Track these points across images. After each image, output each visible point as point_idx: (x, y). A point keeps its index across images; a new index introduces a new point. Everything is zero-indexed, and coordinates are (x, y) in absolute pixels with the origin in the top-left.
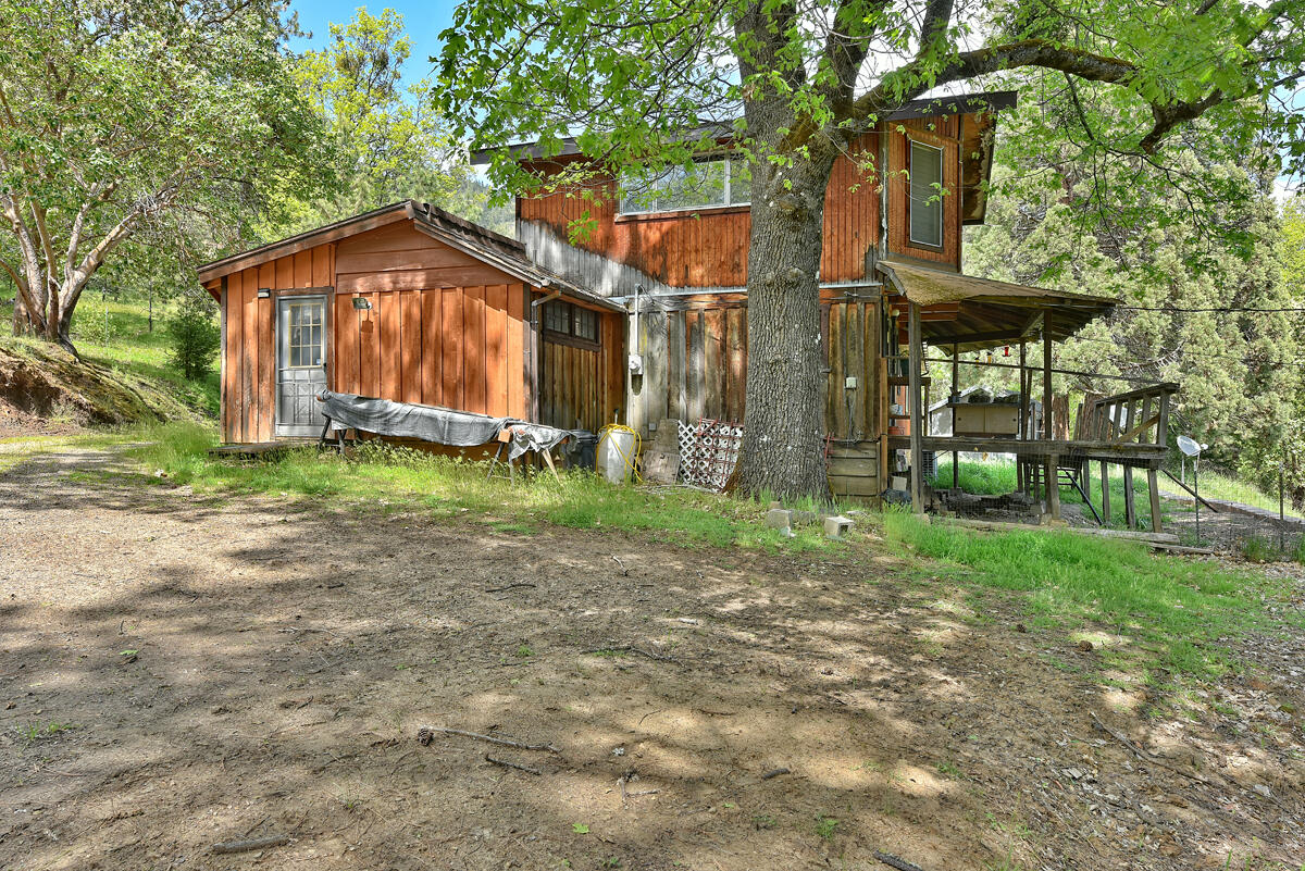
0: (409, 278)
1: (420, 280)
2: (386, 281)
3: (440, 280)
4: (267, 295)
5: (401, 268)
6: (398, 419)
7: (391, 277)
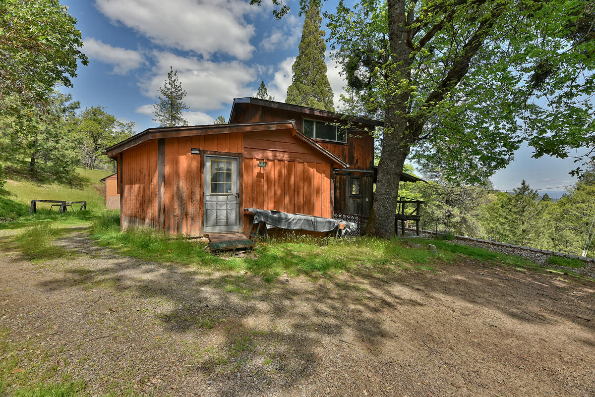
0: (281, 155)
1: (286, 157)
2: (270, 154)
3: (297, 158)
4: (199, 152)
5: (278, 150)
6: (294, 222)
7: (272, 153)
